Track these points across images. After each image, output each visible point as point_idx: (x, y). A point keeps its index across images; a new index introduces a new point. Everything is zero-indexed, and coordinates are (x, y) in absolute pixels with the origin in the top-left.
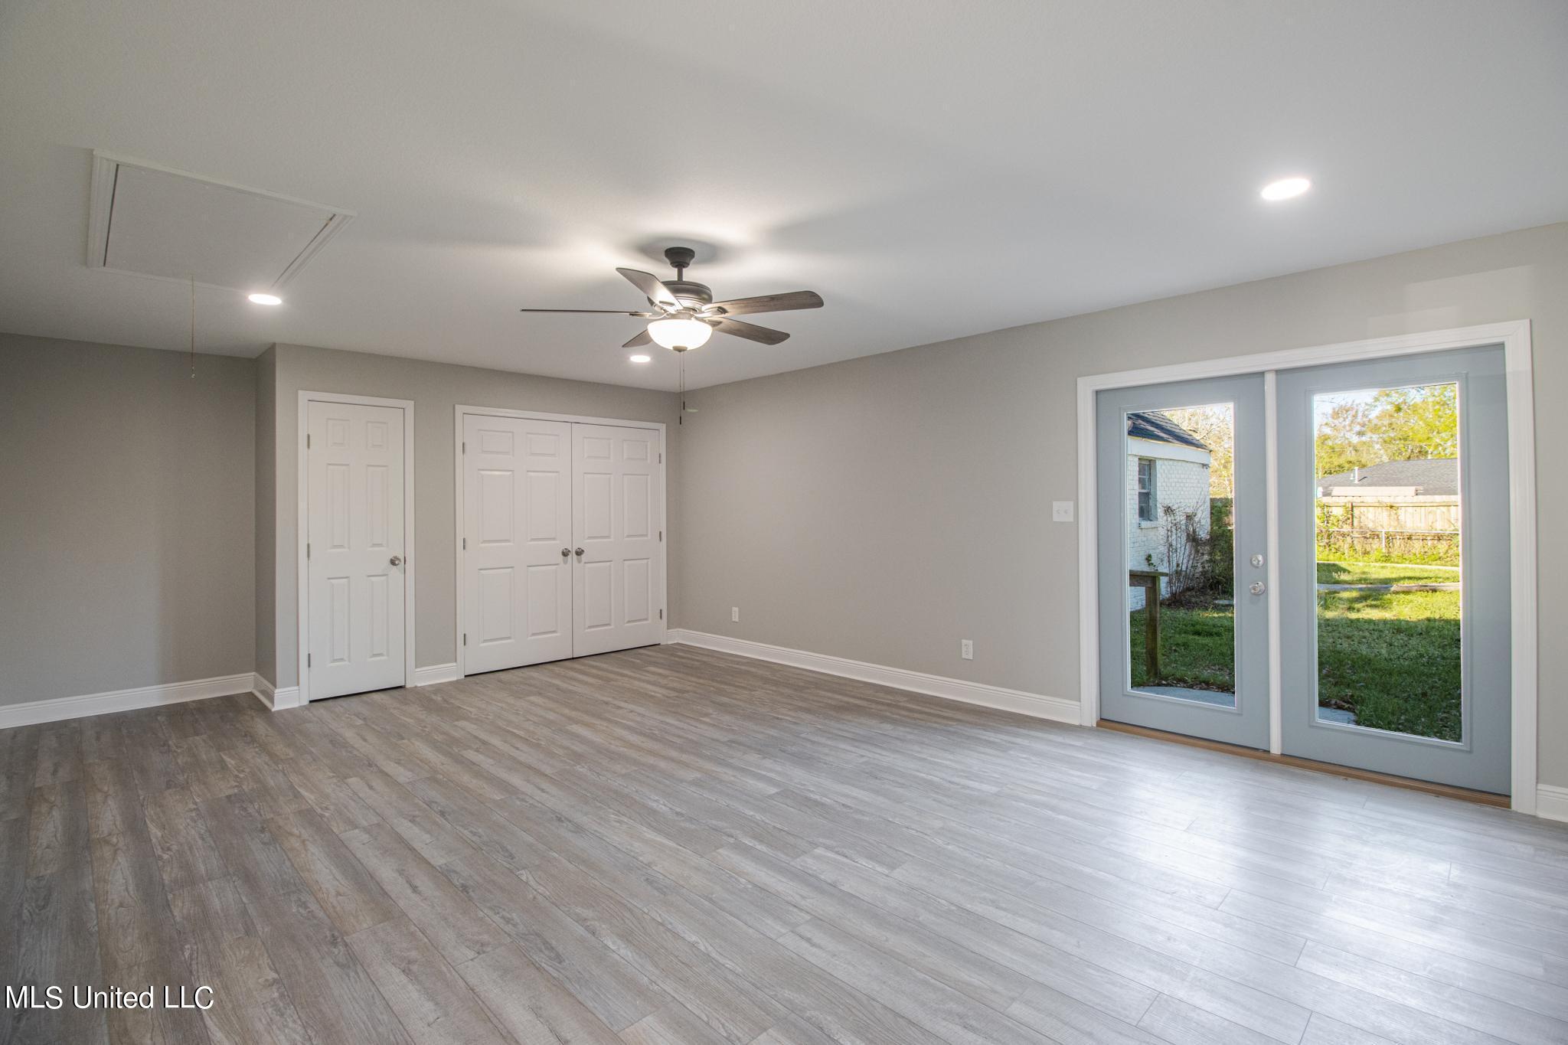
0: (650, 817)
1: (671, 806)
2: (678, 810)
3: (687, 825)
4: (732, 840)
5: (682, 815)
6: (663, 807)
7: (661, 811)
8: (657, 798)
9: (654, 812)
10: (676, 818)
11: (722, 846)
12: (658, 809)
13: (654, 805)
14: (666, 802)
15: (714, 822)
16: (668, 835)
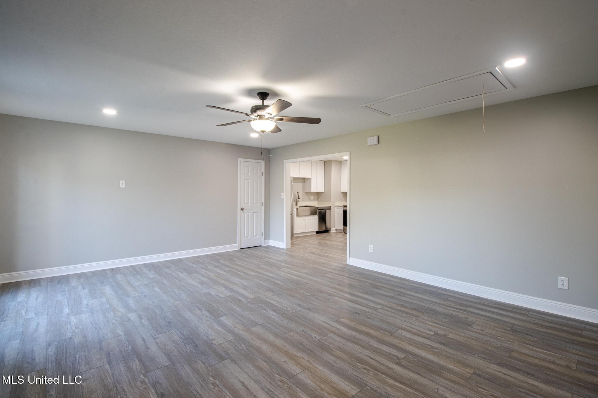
0: (275, 309)
1: (267, 313)
2: (264, 311)
3: (262, 305)
4: (248, 300)
5: (263, 309)
6: (270, 313)
7: (271, 311)
8: (273, 317)
9: (274, 311)
10: (265, 308)
11: (252, 299)
12: (272, 312)
13: (274, 314)
14: (269, 314)
15: (252, 306)
16: (269, 302)
